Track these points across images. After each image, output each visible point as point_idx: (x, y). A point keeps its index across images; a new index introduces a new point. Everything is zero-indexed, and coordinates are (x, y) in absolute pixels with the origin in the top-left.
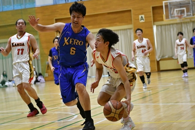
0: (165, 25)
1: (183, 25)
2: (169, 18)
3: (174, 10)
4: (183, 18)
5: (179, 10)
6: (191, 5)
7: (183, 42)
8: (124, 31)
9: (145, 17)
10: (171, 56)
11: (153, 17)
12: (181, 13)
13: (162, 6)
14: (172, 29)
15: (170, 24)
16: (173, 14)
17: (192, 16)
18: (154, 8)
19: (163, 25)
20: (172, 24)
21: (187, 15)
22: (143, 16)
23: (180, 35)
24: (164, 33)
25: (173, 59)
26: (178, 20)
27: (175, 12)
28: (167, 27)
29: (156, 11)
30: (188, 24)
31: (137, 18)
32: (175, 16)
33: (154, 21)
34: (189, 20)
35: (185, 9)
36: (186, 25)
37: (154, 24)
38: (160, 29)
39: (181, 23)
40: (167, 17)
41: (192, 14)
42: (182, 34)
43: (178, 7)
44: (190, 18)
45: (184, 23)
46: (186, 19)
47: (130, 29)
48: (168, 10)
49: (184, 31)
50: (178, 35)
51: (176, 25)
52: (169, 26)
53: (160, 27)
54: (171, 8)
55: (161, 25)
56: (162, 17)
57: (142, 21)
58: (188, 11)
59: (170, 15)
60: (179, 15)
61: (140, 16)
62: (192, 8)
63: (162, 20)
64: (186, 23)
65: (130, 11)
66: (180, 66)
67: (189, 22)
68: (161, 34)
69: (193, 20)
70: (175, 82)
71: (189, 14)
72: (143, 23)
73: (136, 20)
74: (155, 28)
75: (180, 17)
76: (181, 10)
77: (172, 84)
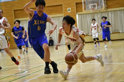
0: (84, 14)
1: (95, 14)
2: (86, 10)
3: (89, 5)
4: (95, 10)
5: (92, 5)
6: (100, 1)
7: (96, 25)
8: (58, 18)
9: (71, 9)
10: (87, 33)
11: (76, 9)
12: (94, 7)
13: (82, 2)
14: (88, 17)
15: (87, 14)
16: (88, 7)
17: (100, 9)
18: (77, 4)
19: (83, 14)
20: (88, 14)
21: (97, 8)
22: (70, 8)
23: (94, 21)
24: (83, 19)
25: (89, 35)
26: (92, 11)
27: (90, 6)
28: (85, 15)
29: (78, 5)
30: (98, 14)
31: (66, 10)
32: (90, 9)
33: (77, 11)
34: (98, 11)
35: (96, 4)
36: (96, 14)
37: (77, 14)
38: (80, 17)
39: (94, 13)
40: (85, 9)
41: (100, 8)
42: (95, 20)
43: (92, 3)
44: (99, 10)
45: (95, 13)
46: (97, 10)
47: (62, 16)
48: (86, 5)
49: (96, 18)
50: (92, 21)
51: (90, 14)
52: (86, 15)
53: (80, 15)
54: (87, 4)
55: (81, 14)
56: (82, 9)
57: (69, 11)
58: (98, 6)
59: (87, 8)
60: (93, 8)
61: (68, 9)
62: (101, 4)
63: (82, 11)
64: (97, 13)
65: (62, 5)
66: (93, 40)
67: (98, 13)
68: (81, 20)
69: (101, 11)
70: (90, 50)
71: (99, 7)
72: (70, 12)
73: (65, 11)
74: (77, 16)
75: (93, 9)
76: (94, 5)
77: (88, 51)
